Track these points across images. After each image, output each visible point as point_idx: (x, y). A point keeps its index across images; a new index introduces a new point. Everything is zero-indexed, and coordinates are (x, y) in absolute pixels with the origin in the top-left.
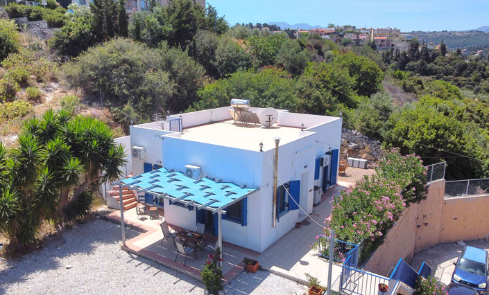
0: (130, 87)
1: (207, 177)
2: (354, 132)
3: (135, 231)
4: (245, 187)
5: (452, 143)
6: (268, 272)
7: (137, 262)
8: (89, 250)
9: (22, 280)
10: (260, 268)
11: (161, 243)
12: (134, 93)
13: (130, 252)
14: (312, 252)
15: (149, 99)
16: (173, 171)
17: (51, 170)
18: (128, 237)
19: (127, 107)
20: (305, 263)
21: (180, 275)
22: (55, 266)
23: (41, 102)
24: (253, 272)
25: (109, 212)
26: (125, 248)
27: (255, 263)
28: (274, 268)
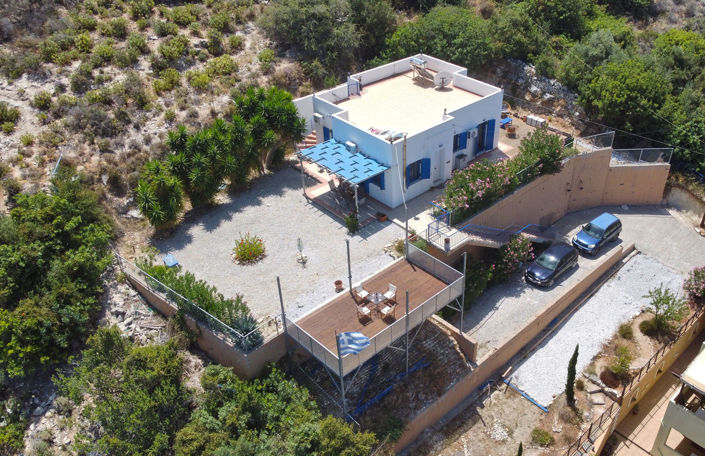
0: (318, 41)
1: (361, 153)
2: (552, 82)
3: (313, 181)
4: (382, 165)
5: (642, 107)
6: (392, 222)
7: (311, 206)
8: (280, 193)
9: (241, 211)
10: (387, 219)
11: (328, 194)
12: (322, 48)
13: (307, 198)
14: (428, 211)
15: (335, 54)
16: (339, 142)
17: (255, 139)
18: (308, 186)
19: (316, 63)
20: (418, 219)
21: (336, 218)
22: (259, 203)
23: (242, 49)
24: (382, 221)
25: (297, 162)
26: (305, 195)
27: (384, 215)
28: (396, 220)
